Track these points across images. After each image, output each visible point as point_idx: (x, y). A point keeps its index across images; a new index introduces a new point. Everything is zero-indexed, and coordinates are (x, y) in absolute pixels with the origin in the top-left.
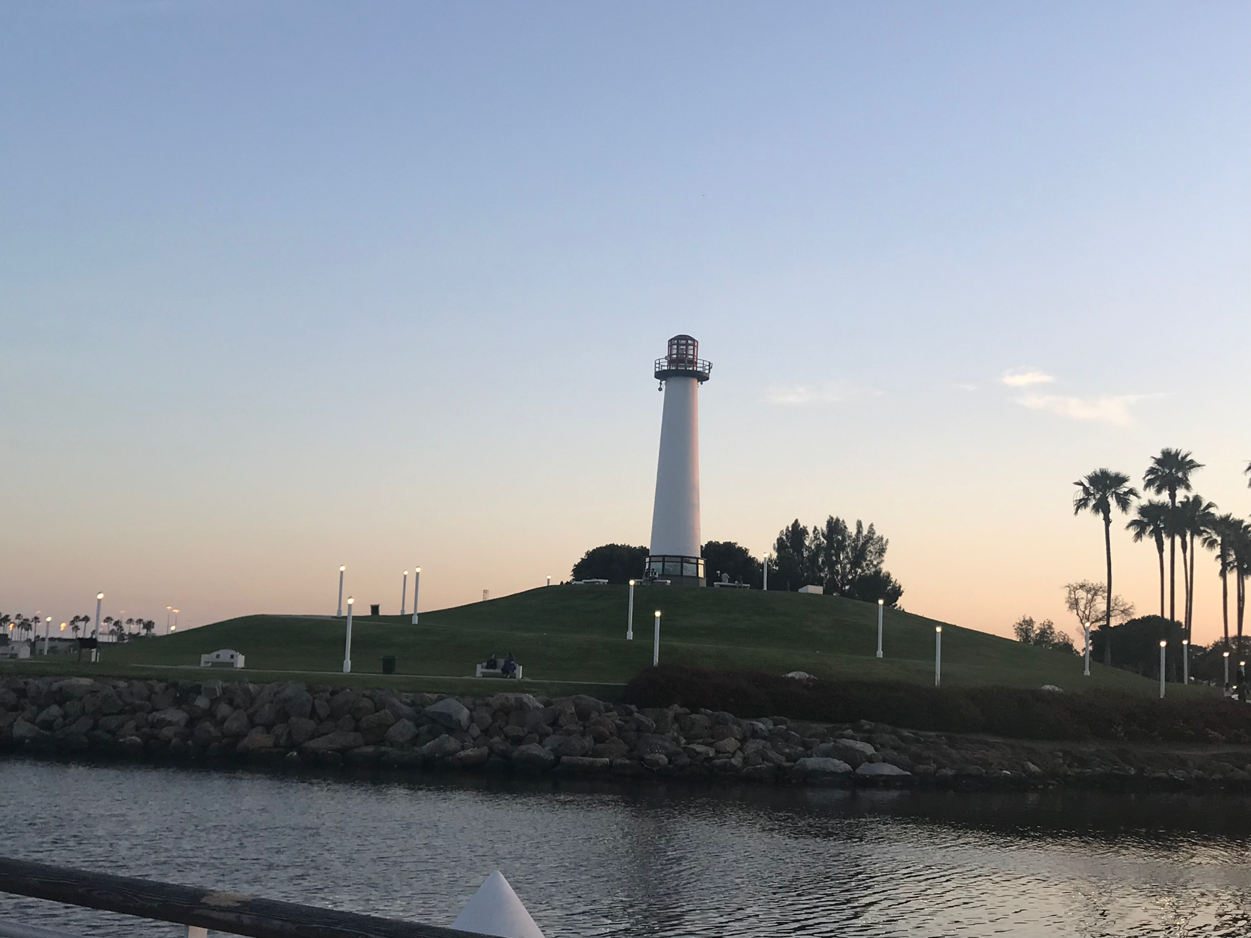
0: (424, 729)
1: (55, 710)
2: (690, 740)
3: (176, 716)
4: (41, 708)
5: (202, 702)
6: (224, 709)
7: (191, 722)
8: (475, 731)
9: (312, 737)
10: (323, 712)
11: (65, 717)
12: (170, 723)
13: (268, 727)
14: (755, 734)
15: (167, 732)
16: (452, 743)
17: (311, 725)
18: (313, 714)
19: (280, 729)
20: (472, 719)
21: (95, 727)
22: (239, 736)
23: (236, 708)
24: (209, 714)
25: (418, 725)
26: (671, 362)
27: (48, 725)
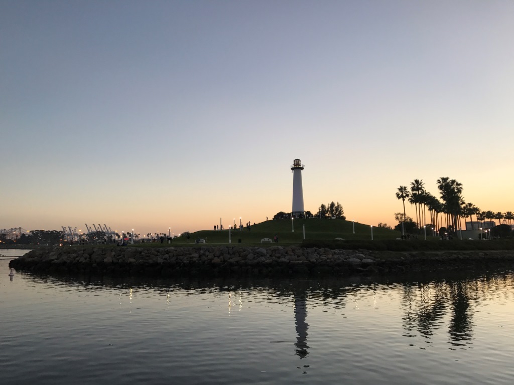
0: (256, 256)
1: (167, 255)
2: (320, 255)
3: (196, 255)
4: (163, 255)
5: (202, 252)
6: (207, 253)
7: (200, 257)
8: (268, 255)
9: (229, 259)
10: (231, 253)
11: (169, 257)
12: (195, 257)
13: (219, 257)
14: (335, 253)
15: (194, 259)
16: (263, 259)
17: (228, 256)
18: (229, 253)
19: (221, 257)
20: (267, 253)
21: (177, 259)
22: (211, 260)
23: (210, 253)
24: (204, 254)
25: (254, 255)
26: (294, 165)
27: (165, 259)
